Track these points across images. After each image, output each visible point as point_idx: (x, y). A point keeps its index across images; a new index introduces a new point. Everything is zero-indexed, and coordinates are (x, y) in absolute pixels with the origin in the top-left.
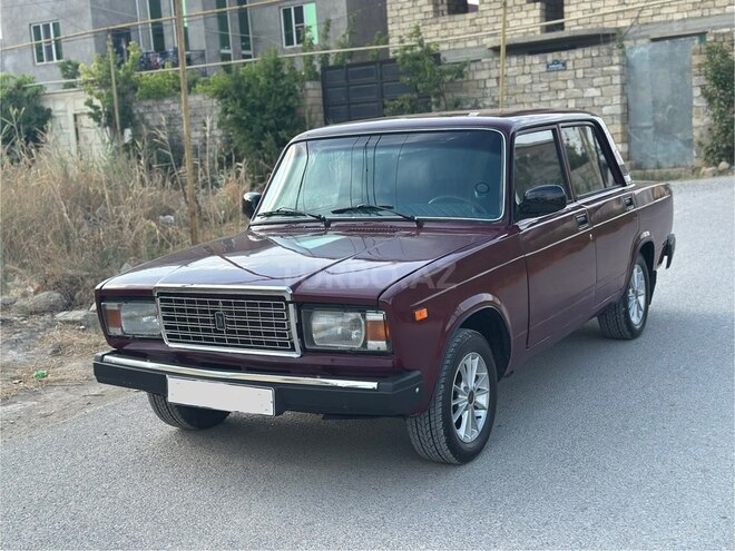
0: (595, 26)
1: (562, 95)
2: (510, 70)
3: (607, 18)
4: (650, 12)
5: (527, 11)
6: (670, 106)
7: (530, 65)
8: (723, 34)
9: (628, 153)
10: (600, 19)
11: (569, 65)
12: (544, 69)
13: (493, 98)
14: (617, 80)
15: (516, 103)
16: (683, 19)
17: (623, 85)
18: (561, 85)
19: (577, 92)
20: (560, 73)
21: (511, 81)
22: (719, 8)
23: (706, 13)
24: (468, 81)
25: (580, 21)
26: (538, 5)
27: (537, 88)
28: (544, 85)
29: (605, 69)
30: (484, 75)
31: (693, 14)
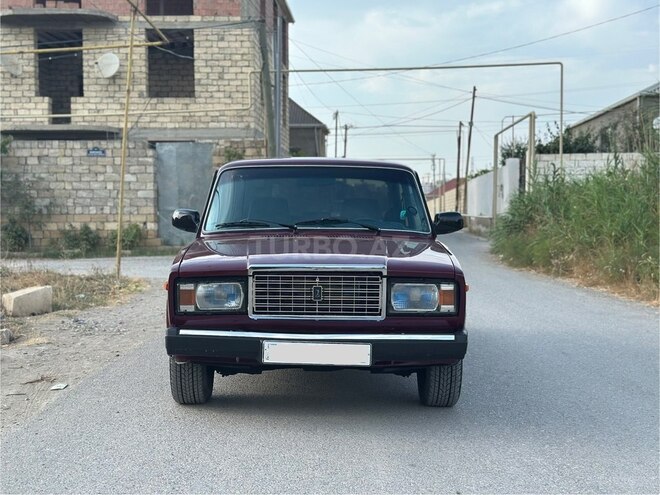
0: (99, 124)
1: (101, 178)
2: (52, 151)
3: (109, 119)
4: (148, 119)
5: (36, 103)
6: (192, 196)
7: (71, 149)
8: (237, 142)
9: (158, 231)
10: (104, 119)
11: (109, 153)
12: (85, 154)
13: (34, 174)
14: (151, 169)
15: (57, 181)
16: (175, 128)
17: (155, 174)
18: (101, 169)
19: (116, 176)
20: (99, 159)
21: (52, 161)
22: (204, 123)
23: (194, 125)
24: (8, 157)
25: (86, 119)
26: (47, 99)
27: (79, 169)
28: (85, 167)
29: (140, 159)
30: (25, 153)
31: (183, 125)
